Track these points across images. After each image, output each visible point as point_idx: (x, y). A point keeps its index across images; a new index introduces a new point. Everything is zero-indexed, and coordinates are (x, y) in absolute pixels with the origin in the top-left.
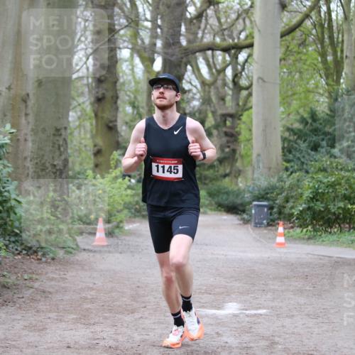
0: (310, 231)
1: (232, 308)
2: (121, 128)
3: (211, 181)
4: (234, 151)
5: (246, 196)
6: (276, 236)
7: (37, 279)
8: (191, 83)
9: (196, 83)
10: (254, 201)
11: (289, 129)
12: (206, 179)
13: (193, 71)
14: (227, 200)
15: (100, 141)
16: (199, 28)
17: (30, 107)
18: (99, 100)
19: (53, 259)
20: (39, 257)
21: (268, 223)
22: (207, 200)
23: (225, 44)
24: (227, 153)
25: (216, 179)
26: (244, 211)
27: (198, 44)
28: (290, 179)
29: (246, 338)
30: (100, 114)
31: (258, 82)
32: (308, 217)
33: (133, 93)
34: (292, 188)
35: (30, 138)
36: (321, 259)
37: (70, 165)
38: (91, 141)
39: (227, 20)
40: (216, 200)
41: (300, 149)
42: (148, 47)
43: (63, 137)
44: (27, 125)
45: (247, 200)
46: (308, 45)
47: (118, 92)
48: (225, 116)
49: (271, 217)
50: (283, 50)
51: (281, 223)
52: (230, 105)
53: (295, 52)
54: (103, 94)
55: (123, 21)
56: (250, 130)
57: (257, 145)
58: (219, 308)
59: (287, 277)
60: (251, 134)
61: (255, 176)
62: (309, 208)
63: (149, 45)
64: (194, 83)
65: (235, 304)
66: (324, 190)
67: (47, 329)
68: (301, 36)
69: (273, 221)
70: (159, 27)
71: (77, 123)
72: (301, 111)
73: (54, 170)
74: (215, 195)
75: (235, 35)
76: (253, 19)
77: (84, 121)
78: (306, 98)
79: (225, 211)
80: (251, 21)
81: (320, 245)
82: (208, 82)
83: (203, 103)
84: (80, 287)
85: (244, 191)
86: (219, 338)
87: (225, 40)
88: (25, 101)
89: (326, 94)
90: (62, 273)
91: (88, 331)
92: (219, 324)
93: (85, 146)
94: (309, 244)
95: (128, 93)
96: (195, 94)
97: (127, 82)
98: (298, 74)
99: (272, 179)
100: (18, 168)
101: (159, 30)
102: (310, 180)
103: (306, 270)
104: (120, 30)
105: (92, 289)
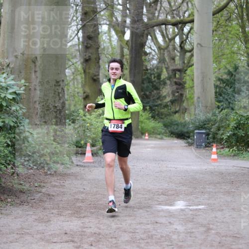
0: (235, 151)
1: (180, 205)
2: (102, 80)
3: (165, 116)
4: (182, 95)
5: (190, 126)
6: (211, 154)
7: (44, 186)
8: (151, 48)
9: (154, 48)
10: (195, 130)
11: (219, 80)
12: (162, 115)
13: (152, 39)
14: (177, 129)
15: (88, 90)
16: (156, 9)
17: (37, 66)
18: (87, 61)
19: (55, 172)
20: (45, 171)
21: (206, 145)
22: (163, 129)
23: (174, 21)
24: (177, 96)
25: (169, 115)
26: (189, 137)
27: (155, 21)
28: (221, 114)
29: (190, 225)
30: (87, 71)
31: (197, 47)
32: (233, 141)
33: (110, 56)
34: (222, 121)
35: (38, 88)
36: (242, 170)
37: (67, 106)
38: (82, 89)
39: (175, 3)
40: (170, 130)
41: (228, 93)
42: (120, 23)
43: (61, 87)
44: (36, 79)
45: (191, 129)
46: (232, 20)
47: (100, 55)
48: (175, 71)
49: (208, 141)
50: (215, 24)
51: (215, 145)
52: (178, 63)
53: (223, 25)
54: (89, 56)
55: (103, 6)
56: (193, 80)
57: (197, 91)
58: (171, 205)
59: (219, 183)
60: (193, 84)
61: (196, 112)
62: (234, 134)
63: (121, 21)
64: (153, 48)
65: (182, 202)
66: (245, 122)
67: (50, 221)
68: (228, 14)
69: (209, 143)
70: (128, 9)
71: (72, 77)
72: (228, 66)
73: (56, 110)
74: (169, 126)
75: (181, 14)
76: (193, 3)
77: (76, 75)
78: (231, 57)
79: (175, 137)
80: (192, 4)
81: (243, 160)
82: (163, 47)
83: (159, 62)
84: (74, 191)
85: (189, 123)
86: (171, 226)
87: (174, 17)
88: (34, 62)
89: (246, 55)
90: (62, 182)
91: (79, 222)
92: (171, 216)
93: (78, 93)
94: (234, 160)
95: (107, 56)
96: (154, 56)
97: (106, 47)
98: (225, 41)
99: (208, 115)
100: (30, 109)
101: (128, 11)
102: (234, 115)
103: (232, 177)
104: (100, 11)
105: (83, 193)
